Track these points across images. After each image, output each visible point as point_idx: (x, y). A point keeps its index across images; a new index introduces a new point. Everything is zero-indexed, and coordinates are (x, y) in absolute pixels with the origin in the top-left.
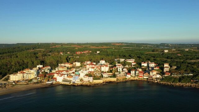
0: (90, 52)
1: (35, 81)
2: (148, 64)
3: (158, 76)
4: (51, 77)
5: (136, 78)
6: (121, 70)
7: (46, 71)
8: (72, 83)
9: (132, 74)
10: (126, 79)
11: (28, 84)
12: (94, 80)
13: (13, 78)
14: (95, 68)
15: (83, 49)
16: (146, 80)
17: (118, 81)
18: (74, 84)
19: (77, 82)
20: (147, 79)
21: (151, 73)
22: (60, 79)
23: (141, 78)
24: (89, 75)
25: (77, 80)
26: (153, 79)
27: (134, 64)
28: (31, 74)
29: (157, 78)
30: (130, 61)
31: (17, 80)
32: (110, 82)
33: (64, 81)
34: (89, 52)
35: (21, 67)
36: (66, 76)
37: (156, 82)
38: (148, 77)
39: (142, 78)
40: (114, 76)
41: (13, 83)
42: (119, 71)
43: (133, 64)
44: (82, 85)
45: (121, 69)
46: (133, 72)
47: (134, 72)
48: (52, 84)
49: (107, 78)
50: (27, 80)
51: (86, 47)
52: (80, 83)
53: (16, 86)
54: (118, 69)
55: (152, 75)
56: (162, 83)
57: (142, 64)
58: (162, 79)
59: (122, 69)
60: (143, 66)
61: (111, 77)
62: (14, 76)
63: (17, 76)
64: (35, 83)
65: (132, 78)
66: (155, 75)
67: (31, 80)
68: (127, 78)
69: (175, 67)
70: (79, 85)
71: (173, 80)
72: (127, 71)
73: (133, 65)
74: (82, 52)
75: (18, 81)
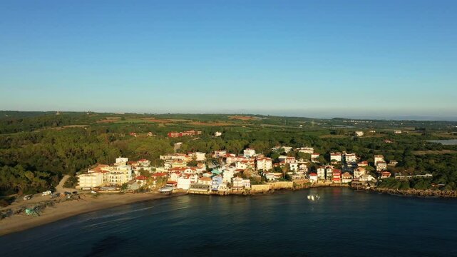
0: (199, 133)
1: (134, 187)
2: (344, 157)
3: (370, 178)
4: (163, 179)
5: (328, 182)
6: (296, 168)
7: (145, 169)
8: (210, 191)
9: (319, 175)
10: (310, 183)
11: (120, 193)
12: (252, 186)
13: (88, 181)
16: (347, 185)
17: (297, 187)
18: (217, 193)
19: (222, 188)
20: (350, 183)
21: (355, 172)
22: (184, 184)
23: (336, 182)
25: (220, 185)
26: (361, 184)
27: (316, 156)
28: (122, 171)
29: (368, 182)
30: (306, 152)
31: (94, 186)
32: (282, 189)
33: (193, 186)
34: (196, 133)
36: (196, 177)
37: (368, 188)
38: (350, 180)
39: (340, 182)
40: (287, 178)
41: (93, 192)
42: (292, 169)
43: (313, 156)
44: (232, 195)
45: (296, 165)
46: (321, 172)
47: (323, 170)
48: (170, 193)
49: (274, 182)
50: (117, 186)
51: (179, 122)
52: (228, 190)
53: (101, 197)
54: (291, 166)
55: (358, 176)
56: (379, 189)
57: (333, 157)
58: (378, 184)
59: (298, 166)
60: (334, 160)
61: (280, 180)
62: (88, 178)
63: (94, 178)
64: (137, 191)
65: (321, 183)
66: (362, 176)
67: (125, 186)
68: (311, 181)
69: (396, 163)
70: (227, 195)
71: (399, 184)
72: (307, 170)
73: (315, 159)
74: (183, 134)
75: (99, 187)
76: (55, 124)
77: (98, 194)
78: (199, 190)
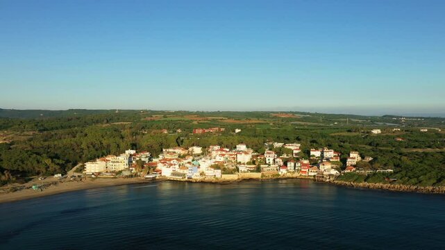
0: (223, 129)
1: (127, 173)
2: (322, 153)
3: (334, 172)
4: (152, 168)
5: (296, 175)
6: (271, 162)
7: (143, 159)
8: (186, 179)
9: (289, 168)
10: (279, 175)
11: (115, 178)
12: (223, 175)
13: (92, 168)
14: (226, 156)
15: (207, 123)
16: (312, 178)
17: (264, 178)
18: (191, 180)
19: (196, 176)
20: (314, 176)
21: (321, 166)
22: (167, 172)
23: (303, 174)
24: (216, 167)
25: (195, 174)
26: (323, 177)
27: (297, 152)
28: (119, 163)
29: (330, 175)
30: (291, 147)
31: (97, 171)
32: (251, 179)
33: (173, 174)
34: (219, 130)
35: (100, 152)
36: (177, 166)
37: (328, 180)
38: (316, 174)
39: (307, 174)
40: (258, 170)
41: (93, 176)
42: (267, 162)
43: (295, 152)
44: (202, 182)
45: (271, 159)
46: (291, 165)
47: (293, 164)
48: (154, 179)
49: (245, 172)
50: (113, 172)
51: (213, 119)
52: (199, 178)
53: (98, 180)
54: (267, 159)
55: (323, 170)
56: (336, 182)
57: (312, 153)
58: (338, 177)
59: (274, 160)
60: (314, 156)
61: (251, 171)
62: (93, 165)
63: (97, 165)
64: (127, 177)
65: (289, 175)
66: (329, 170)
67: (120, 172)
68: (280, 173)
69: (371, 159)
70: (199, 182)
71: (355, 178)
72: (282, 164)
73: (296, 154)
74: (206, 131)
75: (99, 173)
76: (105, 121)
77: (96, 178)
78: (177, 177)
